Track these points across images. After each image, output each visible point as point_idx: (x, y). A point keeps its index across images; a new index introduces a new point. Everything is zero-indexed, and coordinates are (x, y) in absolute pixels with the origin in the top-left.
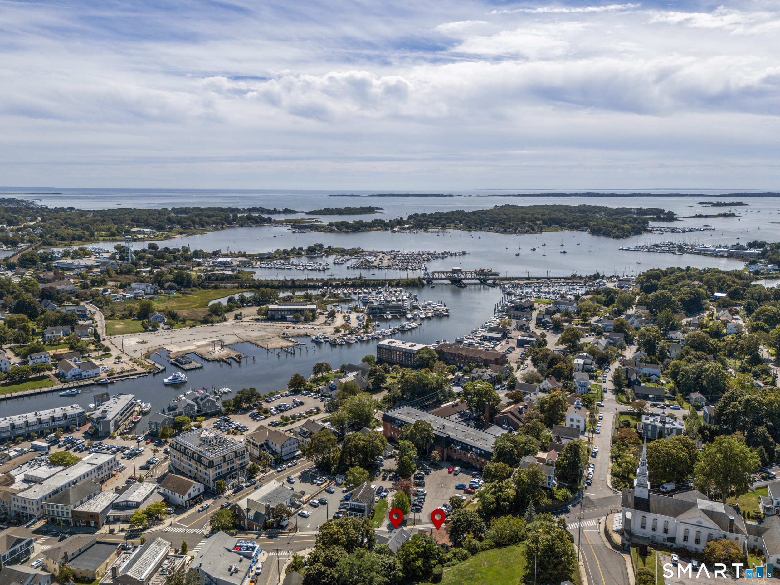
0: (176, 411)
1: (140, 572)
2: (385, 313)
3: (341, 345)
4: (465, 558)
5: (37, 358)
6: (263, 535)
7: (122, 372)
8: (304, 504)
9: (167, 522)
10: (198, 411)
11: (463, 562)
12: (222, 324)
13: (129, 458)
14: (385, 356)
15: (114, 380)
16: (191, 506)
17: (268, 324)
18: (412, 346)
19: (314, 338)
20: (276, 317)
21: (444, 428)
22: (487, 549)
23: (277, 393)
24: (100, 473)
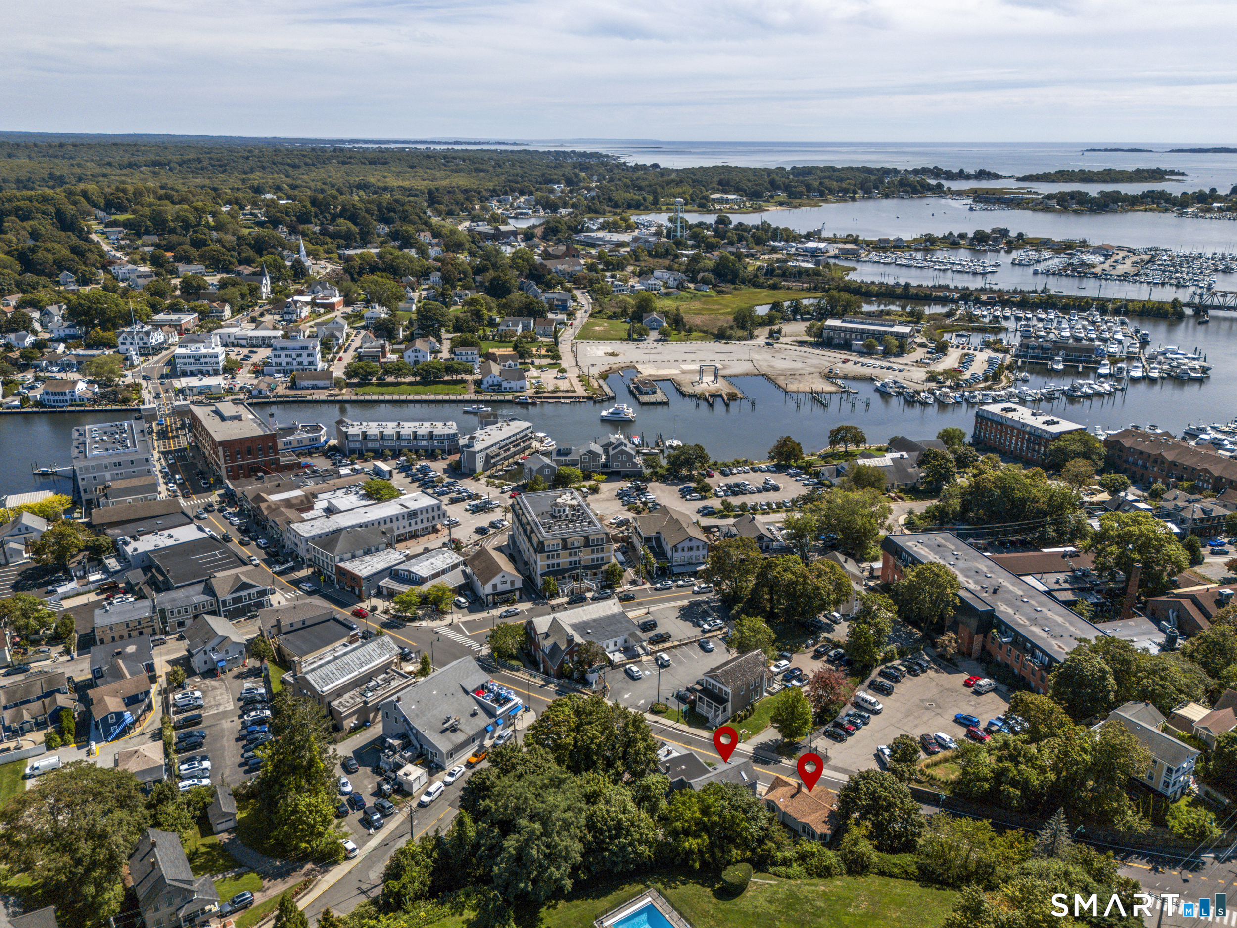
0: (569, 458)
1: (326, 680)
2: (1052, 359)
3: (924, 404)
4: (825, 872)
5: (461, 354)
6: (552, 686)
7: (554, 392)
8: (647, 654)
9: (448, 619)
10: (605, 466)
11: (816, 881)
12: (743, 342)
13: (473, 512)
14: (991, 436)
15: (538, 401)
16: (495, 605)
17: (817, 351)
18: (1047, 423)
19: (878, 384)
20: (836, 341)
21: (995, 592)
22: (891, 875)
23: (746, 462)
24: (413, 521)
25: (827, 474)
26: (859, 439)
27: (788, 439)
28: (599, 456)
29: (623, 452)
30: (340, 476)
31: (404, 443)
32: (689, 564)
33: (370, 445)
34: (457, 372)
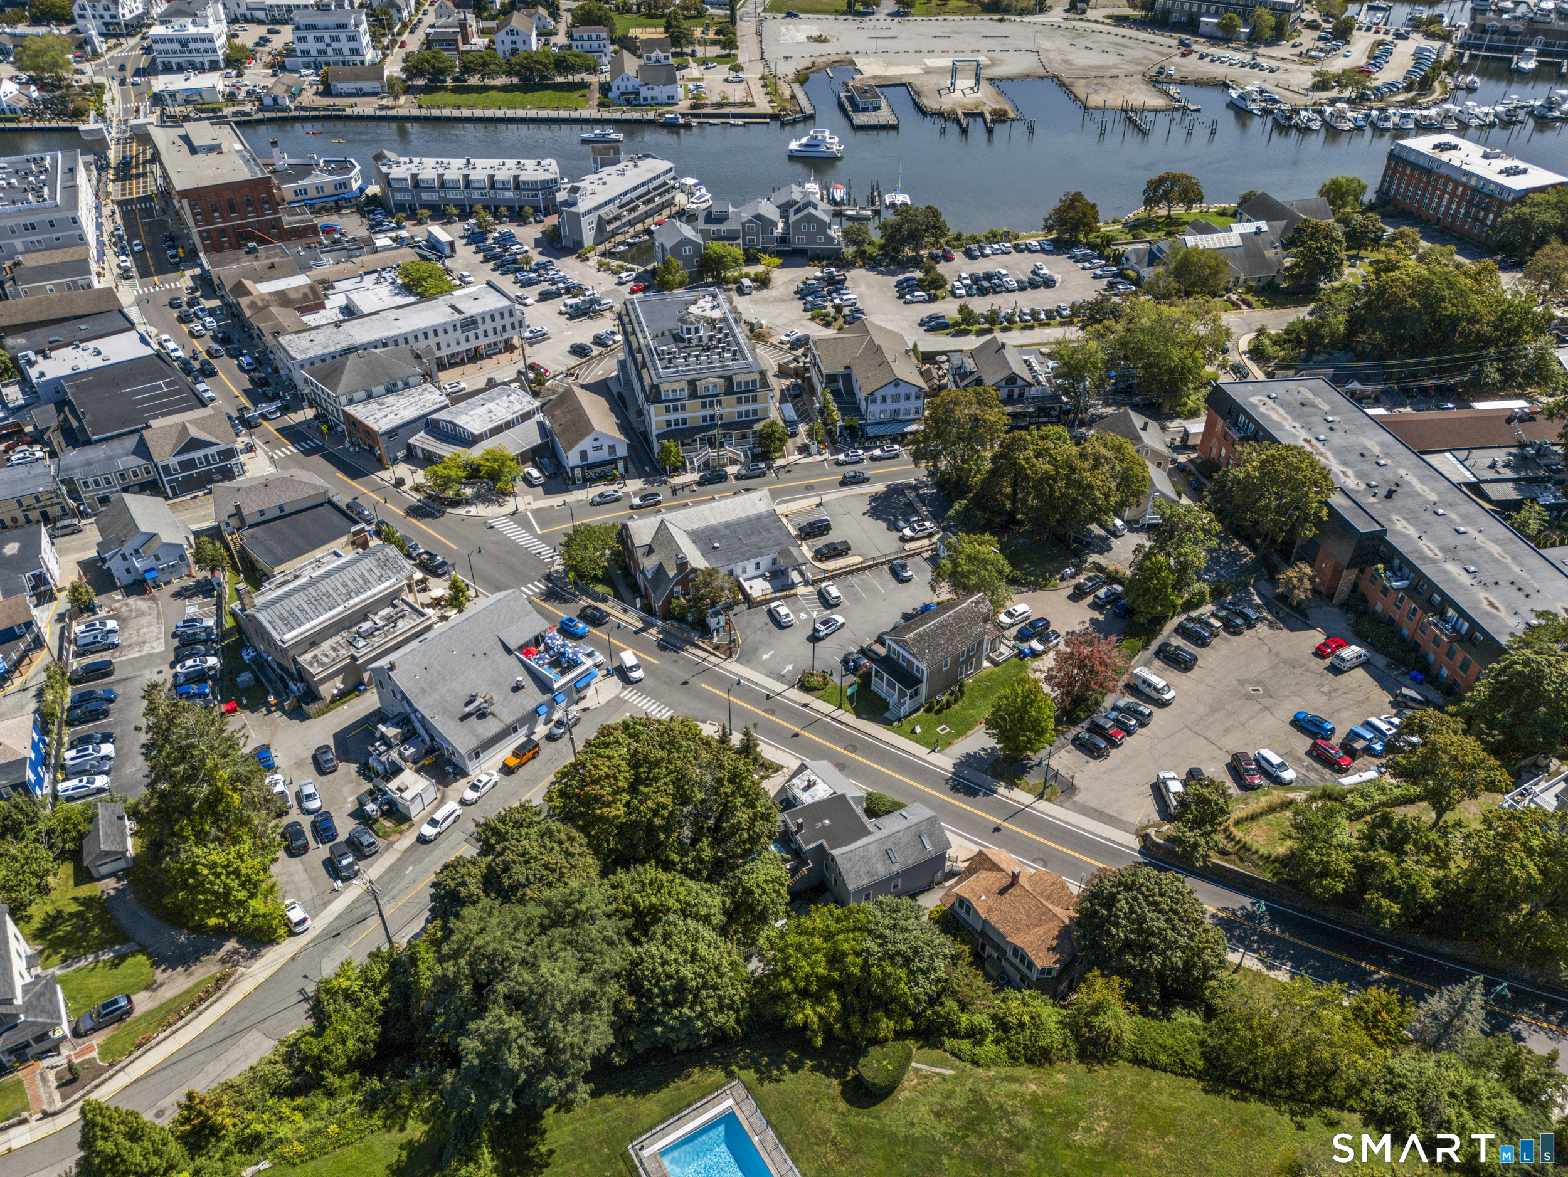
0: (724, 227)
2: (1519, 51)
3: (1306, 130)
4: (1040, 1057)
5: (581, 39)
6: (653, 631)
7: (721, 105)
8: (807, 583)
9: (510, 505)
10: (783, 240)
12: (1026, 19)
13: (571, 318)
14: (1407, 191)
15: (694, 122)
16: (587, 482)
17: (1142, 35)
18: (1507, 172)
19: (1234, 94)
20: (1175, 17)
21: (1390, 495)
23: (1007, 236)
24: (471, 334)
25: (1133, 259)
26: (1191, 195)
27: (1078, 196)
28: (774, 224)
29: (811, 218)
30: (376, 251)
31: (476, 195)
32: (892, 421)
33: (426, 197)
34: (574, 69)
